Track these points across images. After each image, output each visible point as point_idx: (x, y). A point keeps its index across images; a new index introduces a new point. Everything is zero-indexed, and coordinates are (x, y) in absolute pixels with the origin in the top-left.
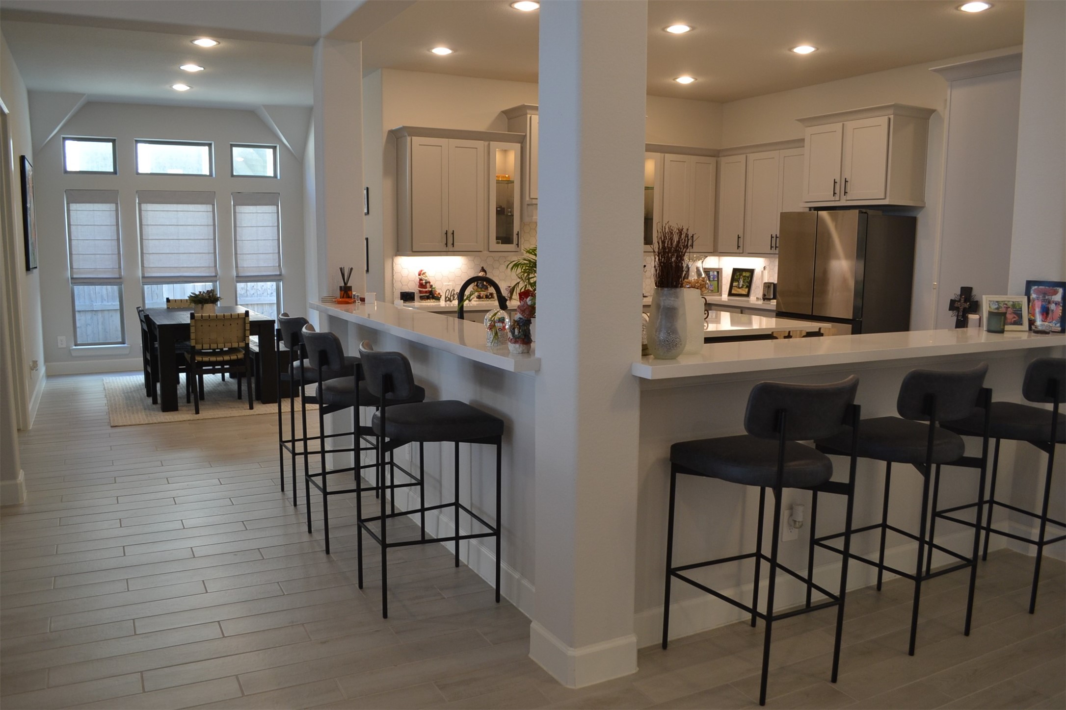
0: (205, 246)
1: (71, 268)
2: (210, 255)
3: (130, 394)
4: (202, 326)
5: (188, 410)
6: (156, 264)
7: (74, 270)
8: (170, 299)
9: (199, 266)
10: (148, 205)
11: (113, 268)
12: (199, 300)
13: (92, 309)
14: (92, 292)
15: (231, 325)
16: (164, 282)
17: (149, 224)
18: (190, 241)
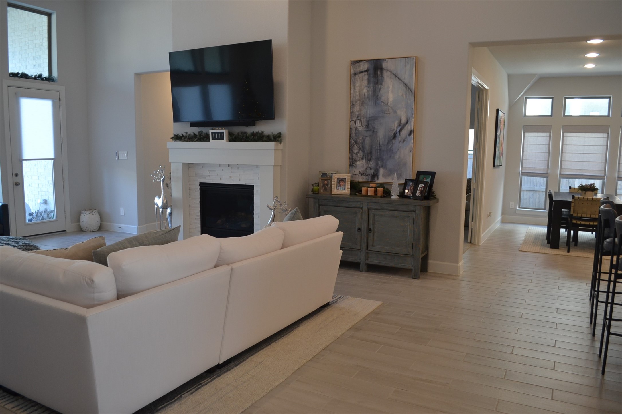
0: (600, 158)
1: (522, 167)
2: (602, 163)
3: (538, 237)
4: (578, 203)
5: (565, 250)
6: (569, 167)
7: (523, 168)
8: (571, 187)
9: (594, 169)
10: (568, 133)
11: (544, 168)
12: (584, 189)
13: (534, 190)
14: (535, 180)
15: (596, 204)
16: (570, 177)
17: (567, 144)
18: (591, 155)
